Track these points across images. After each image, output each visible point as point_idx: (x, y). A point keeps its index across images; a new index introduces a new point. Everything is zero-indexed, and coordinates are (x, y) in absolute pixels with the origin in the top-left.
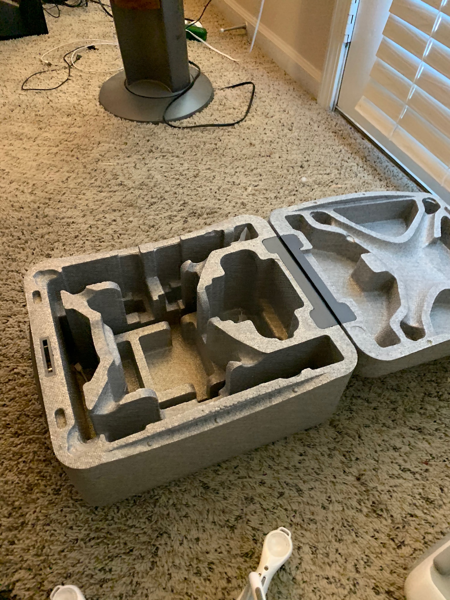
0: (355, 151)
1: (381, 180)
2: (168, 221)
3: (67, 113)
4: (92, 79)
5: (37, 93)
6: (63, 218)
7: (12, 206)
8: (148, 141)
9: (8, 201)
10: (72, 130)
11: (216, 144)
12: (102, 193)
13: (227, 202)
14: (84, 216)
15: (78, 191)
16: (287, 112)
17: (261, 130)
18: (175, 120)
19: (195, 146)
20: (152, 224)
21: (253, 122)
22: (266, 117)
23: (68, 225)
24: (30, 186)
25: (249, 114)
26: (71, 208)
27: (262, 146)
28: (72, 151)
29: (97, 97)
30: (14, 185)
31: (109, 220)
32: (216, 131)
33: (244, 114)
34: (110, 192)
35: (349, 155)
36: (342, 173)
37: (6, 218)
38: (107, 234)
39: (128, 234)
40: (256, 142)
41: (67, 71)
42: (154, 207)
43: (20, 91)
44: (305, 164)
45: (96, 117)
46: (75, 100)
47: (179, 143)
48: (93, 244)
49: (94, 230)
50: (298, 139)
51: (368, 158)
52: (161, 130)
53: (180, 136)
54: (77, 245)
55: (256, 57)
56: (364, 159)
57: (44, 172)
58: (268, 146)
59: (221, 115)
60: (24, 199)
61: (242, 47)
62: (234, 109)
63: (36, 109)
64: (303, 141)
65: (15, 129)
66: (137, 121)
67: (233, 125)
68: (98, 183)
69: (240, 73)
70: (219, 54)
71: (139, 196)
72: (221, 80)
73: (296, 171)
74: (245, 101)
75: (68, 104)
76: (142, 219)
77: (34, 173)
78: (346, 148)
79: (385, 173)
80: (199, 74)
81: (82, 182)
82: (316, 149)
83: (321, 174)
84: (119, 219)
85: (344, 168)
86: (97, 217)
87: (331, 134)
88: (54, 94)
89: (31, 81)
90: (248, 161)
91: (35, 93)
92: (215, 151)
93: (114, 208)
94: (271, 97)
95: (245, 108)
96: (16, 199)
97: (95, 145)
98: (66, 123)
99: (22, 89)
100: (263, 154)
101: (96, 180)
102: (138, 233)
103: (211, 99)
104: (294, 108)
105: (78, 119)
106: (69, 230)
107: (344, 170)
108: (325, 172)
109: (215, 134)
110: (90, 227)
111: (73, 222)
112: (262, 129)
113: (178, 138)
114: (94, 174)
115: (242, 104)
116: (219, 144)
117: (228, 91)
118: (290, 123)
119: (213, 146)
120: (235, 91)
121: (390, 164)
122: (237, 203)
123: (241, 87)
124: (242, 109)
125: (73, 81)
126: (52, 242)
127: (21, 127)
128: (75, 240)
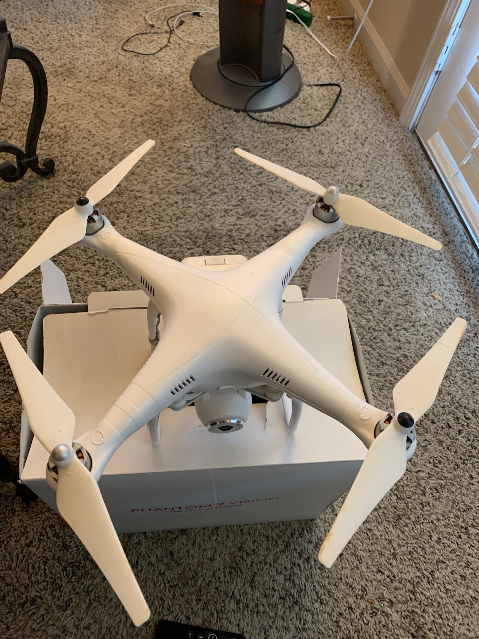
0: (417, 180)
1: (431, 216)
2: (223, 214)
3: (158, 84)
4: (188, 50)
5: (135, 56)
6: (133, 191)
7: (92, 169)
8: (225, 128)
9: (89, 163)
10: (158, 103)
11: (287, 145)
12: (171, 174)
13: (281, 206)
14: (151, 192)
15: (150, 166)
16: (365, 123)
17: (333, 139)
18: (255, 111)
19: (267, 143)
20: (209, 213)
21: (329, 129)
22: (344, 125)
23: (136, 198)
24: (110, 152)
25: (328, 119)
26: (142, 182)
27: (331, 156)
28: (154, 124)
29: (189, 71)
30: (97, 149)
31: (171, 202)
32: (291, 131)
33: (323, 117)
34: (179, 174)
35: (410, 184)
36: (397, 200)
37: (84, 180)
38: (167, 215)
39: (185, 219)
40: (326, 151)
41: (168, 35)
42: (214, 197)
43: (120, 51)
44: (365, 184)
45: (183, 93)
46: (168, 70)
47: (253, 137)
48: (153, 221)
49: (157, 208)
50: (367, 156)
51: (427, 190)
52: (241, 119)
53: (256, 129)
54: (139, 219)
55: (354, 56)
56: (423, 191)
57: (126, 140)
58: (335, 157)
59: (301, 114)
60: (103, 164)
61: (344, 40)
62: (316, 110)
63: (131, 74)
64: (371, 158)
65: (108, 90)
66: (221, 106)
67: (309, 127)
68: (171, 162)
69: (333, 71)
70: (319, 45)
71: (204, 184)
72: (312, 76)
73: (354, 189)
74: (328, 103)
75: (161, 74)
76: (201, 207)
77: (116, 140)
78: (409, 176)
79: (437, 210)
80: (292, 65)
81: (156, 158)
82: (381, 170)
83: (377, 197)
84: (180, 202)
85: (401, 195)
86: (162, 196)
87: (401, 157)
88: (150, 60)
89: (132, 41)
90: (312, 169)
91: (133, 56)
92: (285, 152)
93: (178, 190)
94: (356, 104)
95: (327, 111)
96: (96, 163)
97: (176, 123)
98: (154, 94)
99: (123, 49)
100: (329, 165)
101: (169, 159)
102: (194, 219)
103: (297, 95)
104: (373, 122)
105: (167, 91)
106: (136, 203)
107: (400, 198)
108: (381, 196)
109: (289, 134)
110: (154, 204)
111: (140, 197)
112: (336, 138)
113: (254, 131)
114: (169, 152)
115: (325, 107)
116: (291, 145)
117: (315, 88)
118: (364, 137)
119: (284, 146)
120: (323, 90)
121: (446, 201)
122: (289, 209)
123: (329, 87)
124: (323, 112)
125: (171, 49)
126: (119, 211)
127: (113, 90)
128: (139, 214)
